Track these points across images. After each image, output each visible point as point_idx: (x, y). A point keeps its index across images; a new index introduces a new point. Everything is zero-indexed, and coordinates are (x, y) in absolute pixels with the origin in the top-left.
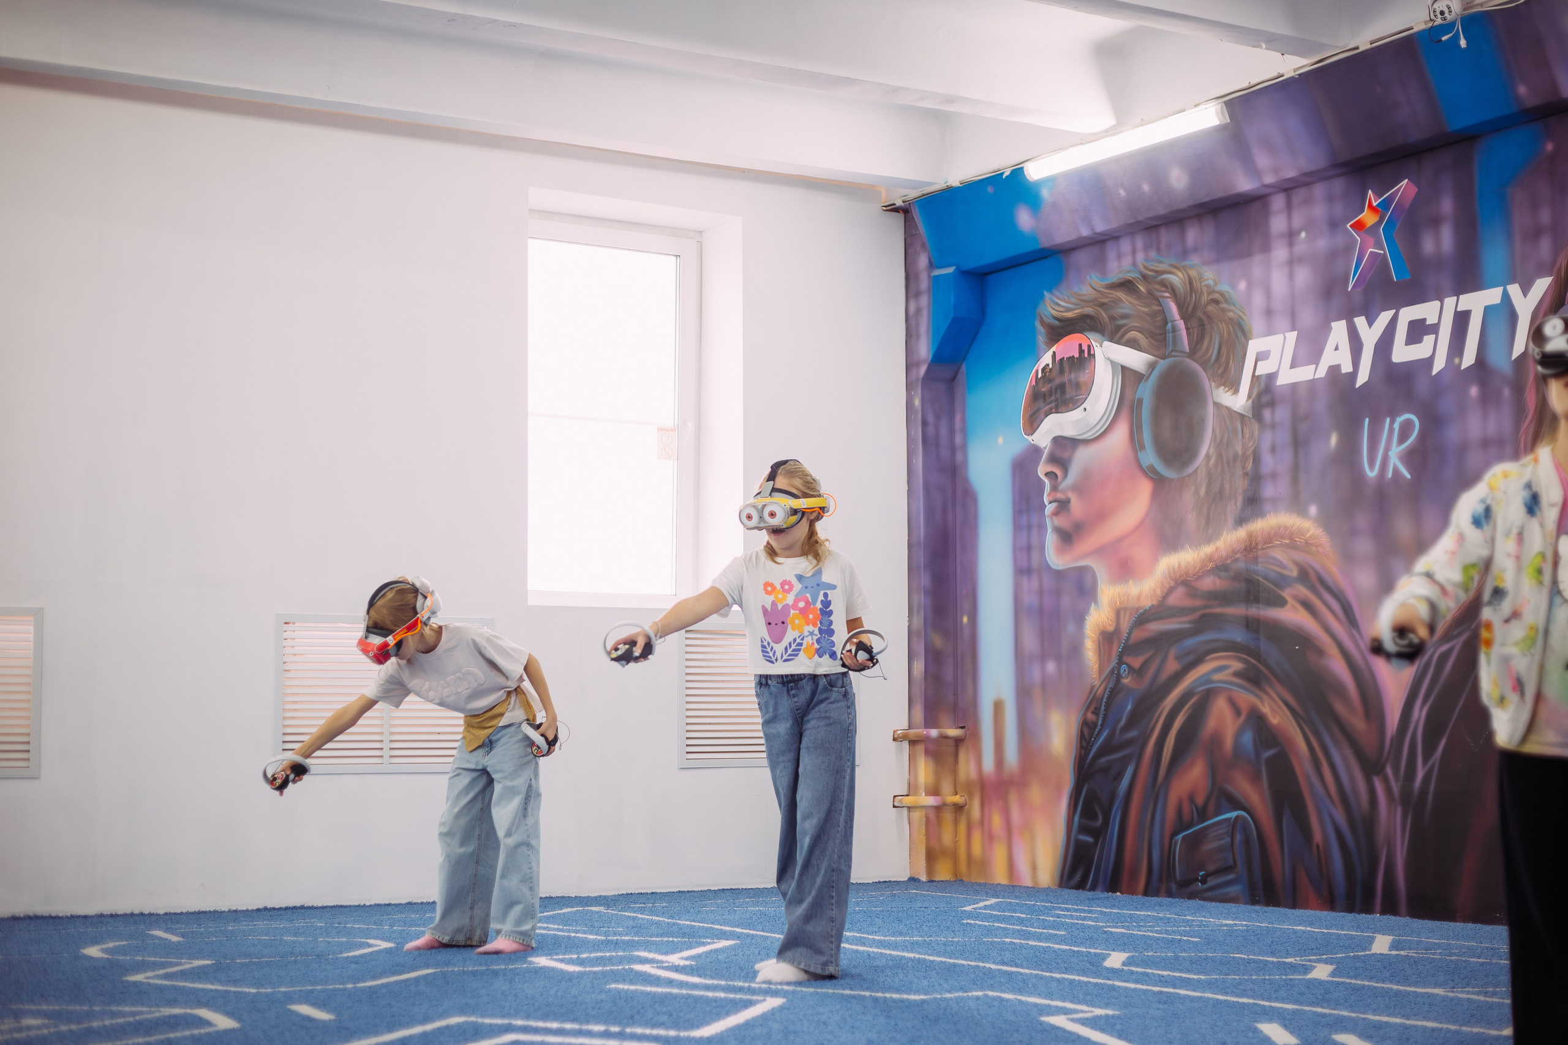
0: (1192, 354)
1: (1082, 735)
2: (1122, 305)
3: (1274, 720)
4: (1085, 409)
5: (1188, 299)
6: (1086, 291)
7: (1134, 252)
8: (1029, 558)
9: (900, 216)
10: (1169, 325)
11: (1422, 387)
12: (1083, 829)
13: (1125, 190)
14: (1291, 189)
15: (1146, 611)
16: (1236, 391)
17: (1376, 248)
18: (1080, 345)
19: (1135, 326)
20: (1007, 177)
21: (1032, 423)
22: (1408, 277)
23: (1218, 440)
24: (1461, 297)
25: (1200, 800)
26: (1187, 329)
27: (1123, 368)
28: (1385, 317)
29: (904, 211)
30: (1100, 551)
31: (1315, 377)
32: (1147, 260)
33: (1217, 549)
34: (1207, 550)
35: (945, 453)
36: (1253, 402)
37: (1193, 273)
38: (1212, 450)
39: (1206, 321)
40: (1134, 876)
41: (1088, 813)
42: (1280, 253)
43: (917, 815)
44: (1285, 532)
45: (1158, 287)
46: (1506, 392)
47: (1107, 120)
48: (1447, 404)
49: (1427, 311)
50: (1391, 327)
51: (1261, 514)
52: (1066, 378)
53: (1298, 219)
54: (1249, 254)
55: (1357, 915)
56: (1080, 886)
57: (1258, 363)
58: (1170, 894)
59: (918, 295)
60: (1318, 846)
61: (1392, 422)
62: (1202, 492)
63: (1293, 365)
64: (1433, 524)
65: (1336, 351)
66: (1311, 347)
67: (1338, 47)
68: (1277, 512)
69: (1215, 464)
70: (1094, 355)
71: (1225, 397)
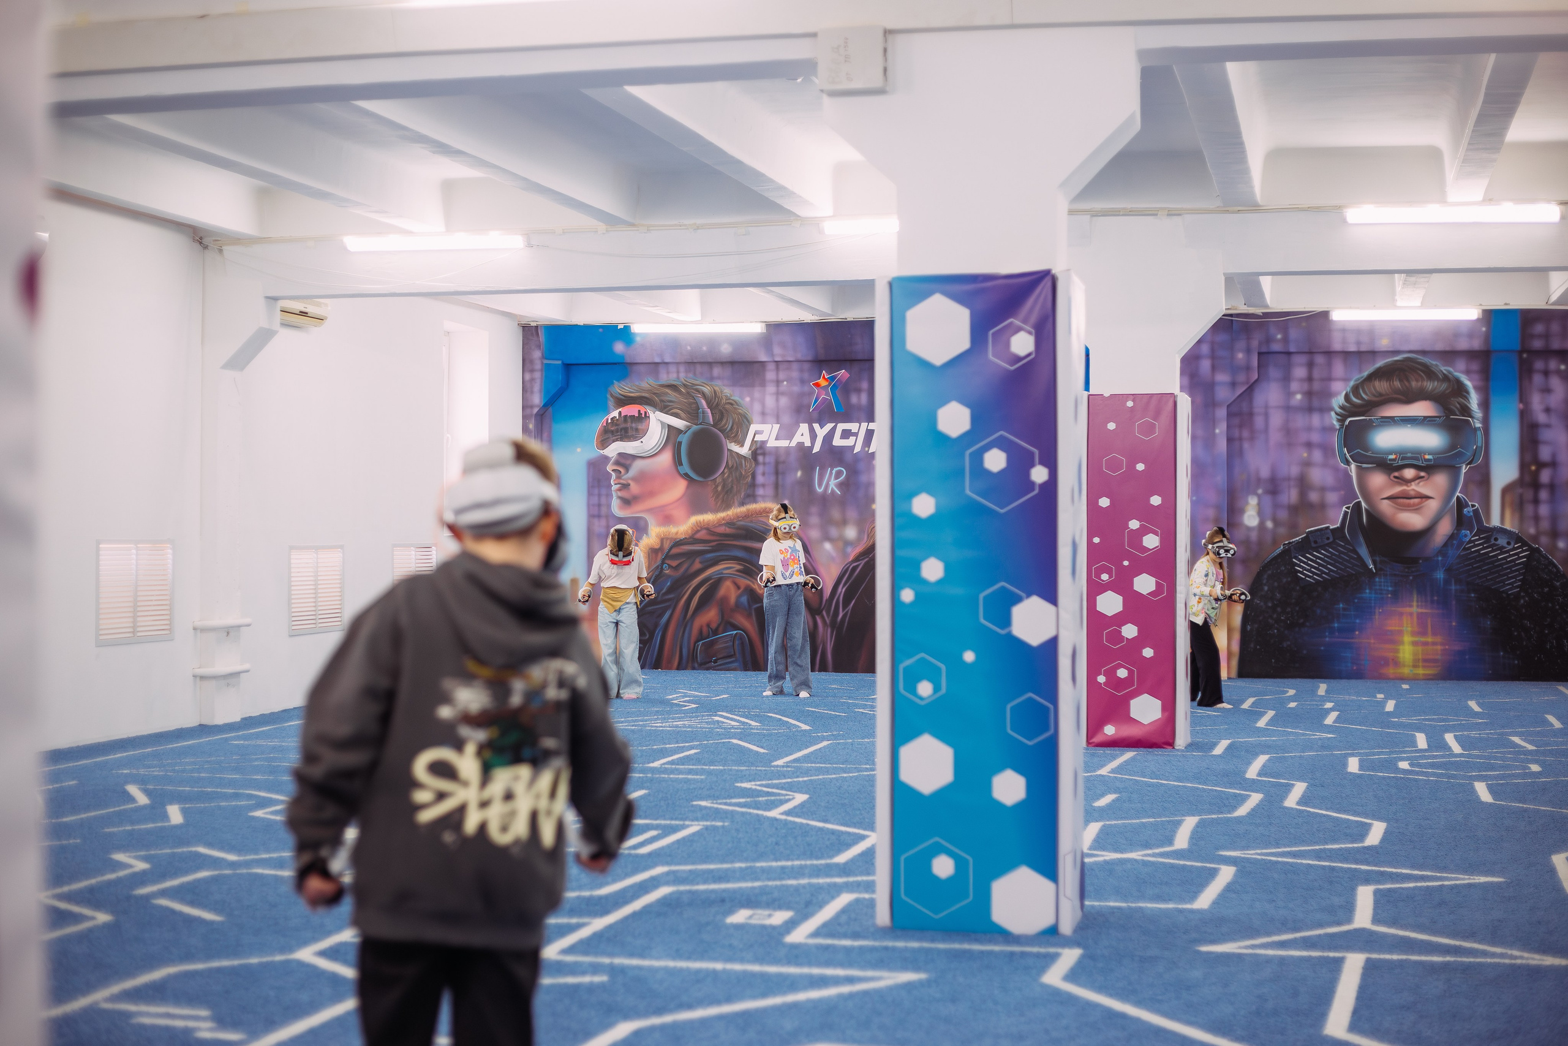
0: (715, 425)
2: (669, 396)
3: (760, 591)
4: (641, 442)
6: (644, 385)
7: (678, 372)
8: (599, 510)
9: (525, 331)
10: (700, 410)
11: (848, 457)
14: (783, 363)
15: (681, 540)
16: (742, 446)
17: (827, 396)
18: (639, 411)
19: (677, 407)
20: (619, 328)
21: (604, 443)
22: (843, 411)
23: (730, 466)
24: (870, 423)
25: (714, 626)
26: (712, 413)
27: (669, 426)
28: (830, 426)
30: (650, 511)
31: (790, 446)
32: (687, 377)
33: (728, 515)
34: (722, 515)
36: (752, 452)
37: (717, 388)
38: (726, 471)
39: (724, 412)
40: (671, 661)
42: (771, 389)
45: (694, 391)
47: (698, 318)
49: (853, 427)
50: (833, 430)
51: (755, 502)
52: (629, 425)
53: (782, 376)
54: (753, 386)
57: (756, 435)
58: (694, 668)
59: (532, 371)
61: (832, 470)
62: (719, 488)
63: (777, 439)
64: (852, 514)
65: (802, 435)
66: (788, 433)
67: (836, 316)
68: (764, 501)
69: (728, 476)
70: (649, 417)
71: (735, 448)
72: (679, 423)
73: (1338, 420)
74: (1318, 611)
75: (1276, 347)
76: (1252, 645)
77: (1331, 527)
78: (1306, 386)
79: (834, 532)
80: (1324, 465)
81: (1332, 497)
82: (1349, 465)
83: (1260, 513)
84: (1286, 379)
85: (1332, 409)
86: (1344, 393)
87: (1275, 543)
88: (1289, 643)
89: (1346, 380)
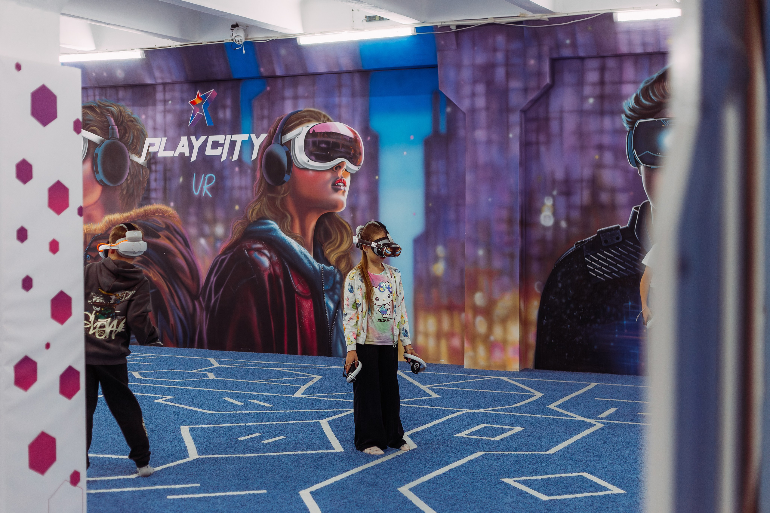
0: (121, 139)
2: (88, 115)
3: (155, 279)
5: (119, 118)
7: (94, 96)
10: (111, 127)
11: (217, 165)
13: (95, 73)
14: (166, 85)
15: (98, 236)
16: (140, 156)
17: (201, 112)
19: (95, 125)
22: (213, 125)
23: (132, 174)
24: (233, 135)
26: (119, 130)
27: (89, 141)
28: (203, 138)
31: (174, 156)
32: (100, 99)
33: (131, 215)
34: (126, 214)
36: (147, 161)
37: (122, 108)
38: (129, 177)
39: (127, 128)
42: (160, 107)
44: (160, 211)
45: (106, 111)
46: (249, 171)
47: (93, 48)
48: (227, 173)
49: (220, 138)
50: (205, 142)
51: (150, 203)
53: (168, 96)
54: (147, 105)
60: (172, 325)
61: (205, 176)
62: (125, 192)
63: (165, 150)
64: (220, 214)
65: (183, 147)
66: (172, 144)
67: (194, 42)
68: (157, 203)
69: (131, 182)
71: (135, 158)
72: (95, 138)
73: (628, 122)
74: (609, 308)
75: (566, 53)
76: (548, 339)
77: (621, 228)
78: (598, 91)
79: (207, 229)
80: (615, 167)
81: (622, 198)
82: (639, 167)
83: (555, 213)
84: (580, 83)
85: (623, 112)
86: (634, 95)
87: (569, 242)
88: (581, 338)
89: (636, 82)
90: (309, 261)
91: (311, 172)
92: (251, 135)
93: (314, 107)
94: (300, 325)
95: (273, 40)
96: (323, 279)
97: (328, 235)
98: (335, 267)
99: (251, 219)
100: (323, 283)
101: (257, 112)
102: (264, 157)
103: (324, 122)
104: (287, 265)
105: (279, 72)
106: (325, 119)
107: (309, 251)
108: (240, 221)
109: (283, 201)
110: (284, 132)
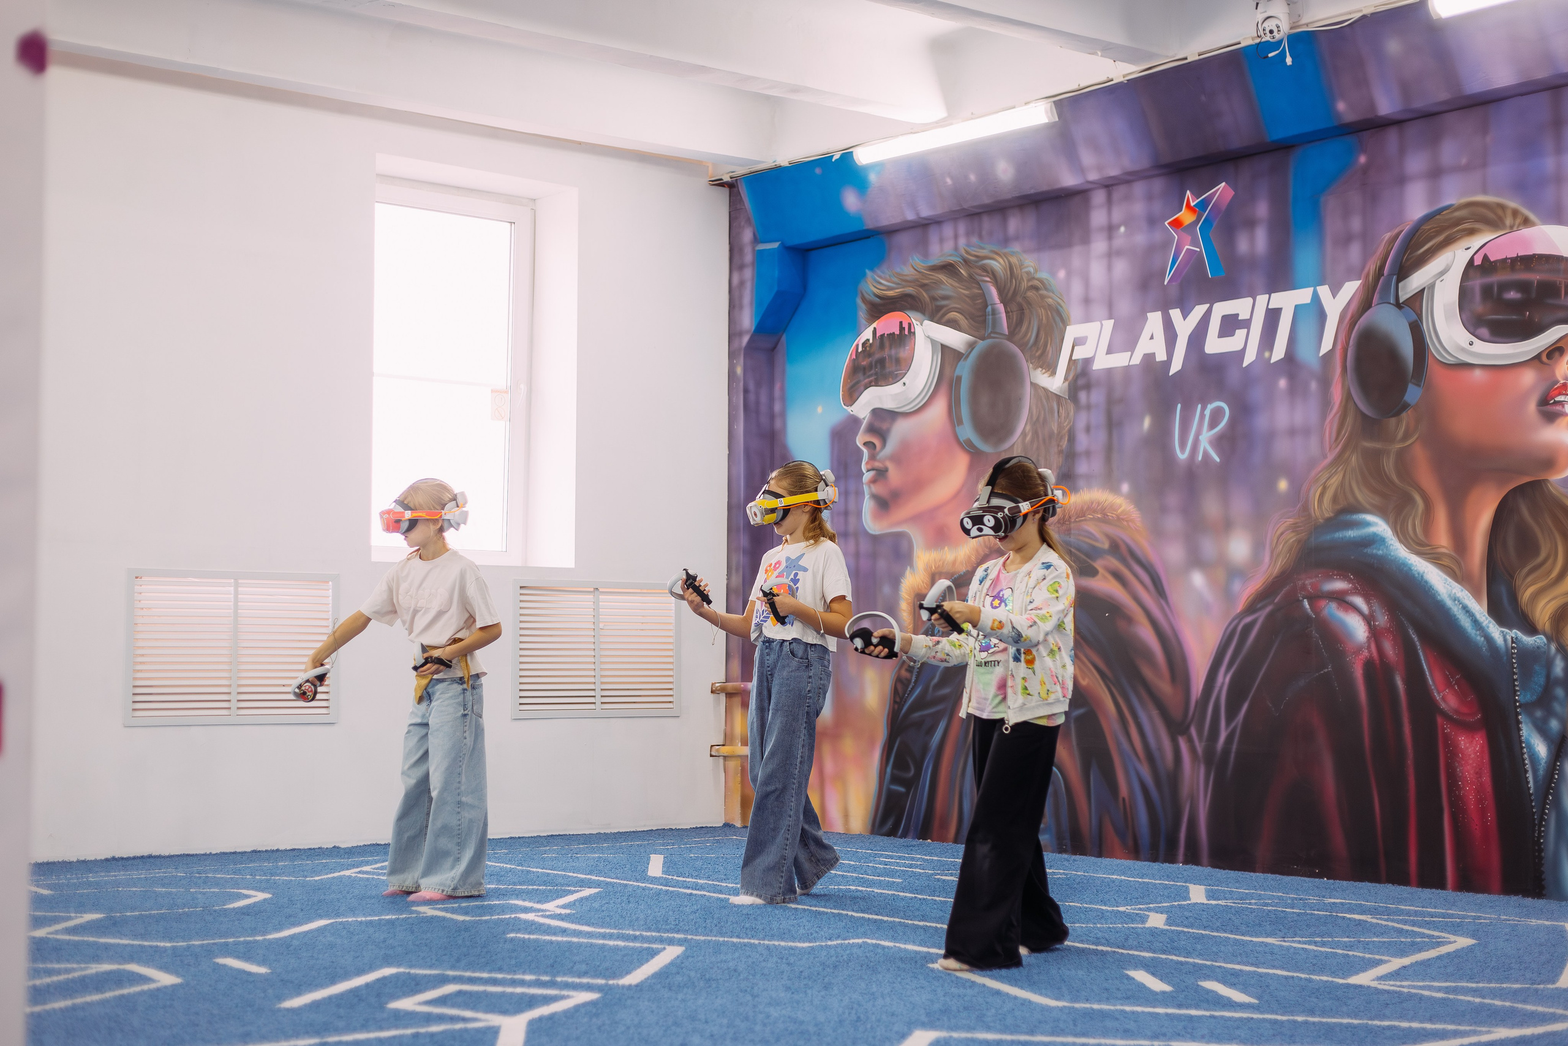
0: (1011, 337)
1: (895, 691)
2: (943, 286)
3: (1084, 682)
4: (904, 384)
5: (1009, 284)
6: (907, 271)
7: (956, 237)
8: (846, 522)
9: (725, 191)
10: (989, 308)
11: (1233, 377)
12: (895, 779)
13: (952, 178)
14: (1112, 185)
15: (961, 577)
16: (1053, 373)
17: (1194, 245)
18: (901, 323)
19: (956, 308)
20: (836, 160)
21: (852, 395)
22: (1223, 274)
23: (1035, 418)
24: (1273, 295)
26: (1007, 312)
27: (942, 345)
28: (1199, 311)
29: (731, 186)
30: (916, 519)
31: (1130, 364)
32: (968, 245)
35: (764, 420)
36: (1069, 384)
37: (1014, 260)
38: (1028, 428)
39: (1025, 306)
40: (944, 825)
41: (900, 764)
42: (1099, 245)
43: (733, 764)
44: (1098, 506)
45: (979, 271)
46: (1314, 386)
47: (941, 113)
48: (1257, 394)
49: (1240, 307)
50: (1205, 319)
52: (886, 353)
53: (1118, 214)
54: (1068, 245)
55: (1161, 865)
56: (892, 833)
57: (1076, 347)
59: (741, 267)
60: (1124, 799)
61: (1204, 409)
63: (1109, 352)
64: (1241, 505)
65: (1151, 340)
66: (1126, 335)
67: (1167, 57)
68: (1090, 488)
69: (1032, 441)
70: (914, 333)
71: (1042, 378)
72: (956, 339)
79: (1208, 547)
90: (1476, 622)
91: (1478, 373)
92: (1319, 289)
93: (1485, 191)
94: (1452, 804)
95: (1364, 17)
96: (1515, 673)
97: (1528, 546)
98: (1549, 639)
99: (1318, 513)
100: (1515, 686)
101: (1333, 224)
102: (1351, 342)
103: (1515, 229)
104: (1415, 637)
105: (1386, 106)
106: (1518, 221)
107: (1476, 595)
108: (1291, 521)
109: (1402, 457)
110: (1403, 271)
